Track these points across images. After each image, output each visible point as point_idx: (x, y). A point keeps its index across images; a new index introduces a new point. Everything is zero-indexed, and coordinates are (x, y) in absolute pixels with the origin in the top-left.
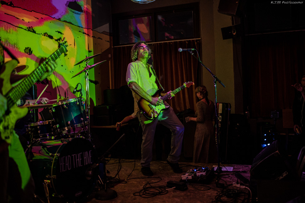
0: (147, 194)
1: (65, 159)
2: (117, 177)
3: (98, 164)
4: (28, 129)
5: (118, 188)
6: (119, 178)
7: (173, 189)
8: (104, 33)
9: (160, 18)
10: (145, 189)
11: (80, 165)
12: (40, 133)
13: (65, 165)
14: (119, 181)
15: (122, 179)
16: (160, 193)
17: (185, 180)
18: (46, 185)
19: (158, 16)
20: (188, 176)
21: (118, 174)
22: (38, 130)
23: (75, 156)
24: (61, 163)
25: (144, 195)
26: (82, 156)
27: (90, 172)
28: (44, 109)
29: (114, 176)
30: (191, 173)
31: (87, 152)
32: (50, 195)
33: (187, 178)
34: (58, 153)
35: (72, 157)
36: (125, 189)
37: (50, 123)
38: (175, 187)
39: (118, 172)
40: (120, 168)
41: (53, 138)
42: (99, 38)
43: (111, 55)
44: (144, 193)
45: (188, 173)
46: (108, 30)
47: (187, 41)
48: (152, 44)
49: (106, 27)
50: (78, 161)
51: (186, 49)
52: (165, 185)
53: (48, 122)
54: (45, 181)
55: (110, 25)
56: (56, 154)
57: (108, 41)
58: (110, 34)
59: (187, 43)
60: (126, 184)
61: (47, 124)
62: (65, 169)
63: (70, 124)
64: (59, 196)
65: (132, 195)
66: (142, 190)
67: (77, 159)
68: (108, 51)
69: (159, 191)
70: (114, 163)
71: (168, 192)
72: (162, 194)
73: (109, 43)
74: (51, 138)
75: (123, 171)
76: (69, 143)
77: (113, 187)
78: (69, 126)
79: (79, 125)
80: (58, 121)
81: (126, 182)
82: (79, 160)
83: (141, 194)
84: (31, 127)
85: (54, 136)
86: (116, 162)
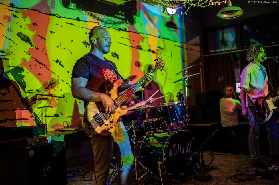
0: (237, 179)
1: (172, 146)
2: (211, 165)
3: (196, 153)
4: (142, 124)
5: (213, 173)
6: (212, 165)
7: (260, 177)
8: (195, 44)
9: (245, 28)
10: (236, 176)
11: (183, 152)
12: (152, 128)
13: (172, 151)
14: (213, 169)
15: (215, 167)
16: (249, 180)
17: (272, 171)
18: (159, 165)
19: (244, 26)
20: (274, 168)
21: (211, 163)
22: (150, 125)
23: (179, 145)
24: (170, 150)
25: (235, 180)
26: (185, 146)
27: (191, 158)
28: (151, 109)
29: (208, 165)
30: (277, 166)
31: (188, 143)
32: (162, 173)
33: (274, 169)
34: (167, 142)
35: (177, 145)
36: (218, 175)
37: (159, 120)
38: (262, 176)
39: (212, 161)
40: (213, 158)
41: (162, 131)
42: (191, 49)
43: (202, 64)
44: (235, 178)
45: (274, 165)
46: (198, 42)
47: (272, 47)
48: (238, 52)
49: (197, 40)
50: (181, 149)
51: (271, 58)
52: (253, 174)
53: (158, 119)
54: (158, 162)
55: (200, 38)
56: (166, 143)
57: (199, 52)
58: (200, 45)
59: (272, 48)
60: (219, 171)
61: (156, 121)
62: (172, 155)
63: (175, 121)
64: (168, 174)
65: (225, 179)
66: (233, 176)
67: (181, 147)
68: (199, 60)
69: (247, 178)
70: (207, 155)
71: (255, 179)
72: (251, 180)
73: (199, 53)
74: (160, 131)
75: (216, 161)
76: (176, 135)
77: (208, 172)
78: (174, 122)
79: (181, 122)
80: (165, 118)
81: (219, 170)
82: (183, 148)
83: (232, 179)
84: (144, 123)
85: (162, 129)
86: (209, 154)
